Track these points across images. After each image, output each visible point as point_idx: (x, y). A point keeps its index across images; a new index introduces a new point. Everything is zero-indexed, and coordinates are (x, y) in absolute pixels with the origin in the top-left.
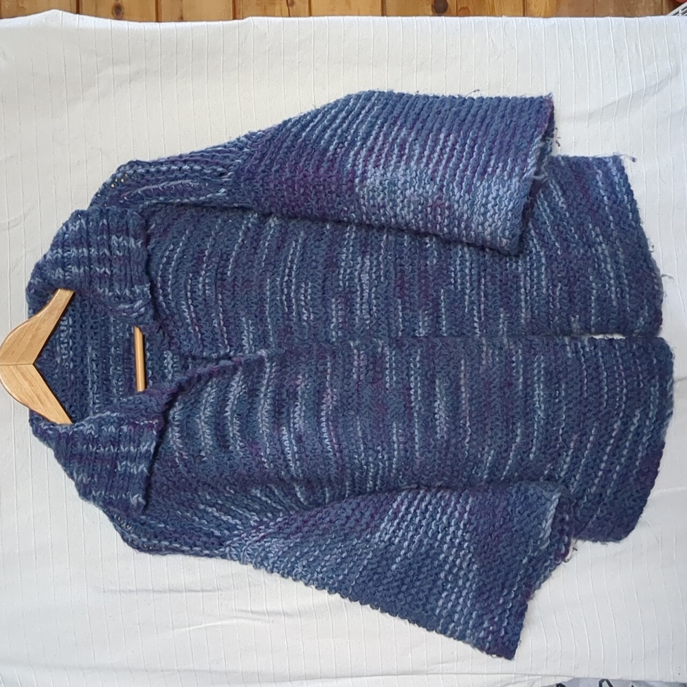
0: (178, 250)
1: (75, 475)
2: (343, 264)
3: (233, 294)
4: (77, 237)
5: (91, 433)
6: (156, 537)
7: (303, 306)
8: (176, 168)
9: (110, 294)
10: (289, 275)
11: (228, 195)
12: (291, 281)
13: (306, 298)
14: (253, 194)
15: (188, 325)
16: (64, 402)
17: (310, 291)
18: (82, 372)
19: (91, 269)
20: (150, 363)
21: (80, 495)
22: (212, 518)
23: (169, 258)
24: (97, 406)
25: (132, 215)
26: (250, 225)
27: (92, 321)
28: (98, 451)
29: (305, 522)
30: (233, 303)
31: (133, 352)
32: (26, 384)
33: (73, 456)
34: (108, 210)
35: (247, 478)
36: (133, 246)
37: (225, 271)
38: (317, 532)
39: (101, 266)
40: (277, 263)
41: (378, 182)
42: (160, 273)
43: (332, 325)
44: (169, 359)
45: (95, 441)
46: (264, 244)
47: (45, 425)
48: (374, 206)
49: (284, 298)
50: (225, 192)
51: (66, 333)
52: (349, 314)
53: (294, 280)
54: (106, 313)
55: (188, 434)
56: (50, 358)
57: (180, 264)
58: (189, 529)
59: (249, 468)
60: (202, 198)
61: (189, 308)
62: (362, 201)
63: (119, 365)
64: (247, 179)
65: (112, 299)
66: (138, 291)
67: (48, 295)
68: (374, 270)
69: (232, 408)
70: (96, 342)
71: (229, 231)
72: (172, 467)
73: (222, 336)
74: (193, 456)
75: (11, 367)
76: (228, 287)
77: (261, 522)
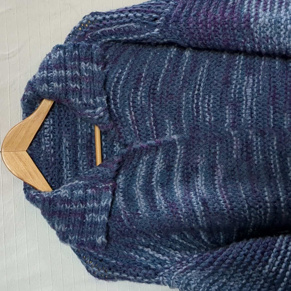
0: (124, 73)
1: (56, 226)
2: (234, 82)
3: (160, 103)
4: (58, 62)
5: (66, 196)
6: (110, 269)
7: (206, 112)
8: (124, 15)
9: (80, 102)
10: (199, 90)
11: (160, 33)
12: (200, 94)
13: (209, 105)
14: (178, 32)
15: (130, 125)
16: (47, 176)
17: (212, 101)
18: (59, 156)
19: (67, 85)
20: (105, 149)
21: (60, 240)
22: (148, 256)
23: (119, 79)
24: (69, 179)
25: (96, 48)
26: (172, 56)
27: (66, 121)
28: (71, 208)
29: (215, 258)
30: (160, 110)
31: (93, 142)
32: (21, 164)
33: (54, 213)
34: (79, 45)
35: (169, 229)
36: (96, 70)
37: (156, 88)
38: (223, 265)
39: (74, 83)
40: (191, 82)
41: (267, 20)
42: (112, 89)
43: (226, 125)
44: (117, 146)
45: (69, 202)
46: (182, 68)
47: (34, 192)
48: (264, 38)
49: (194, 106)
50: (158, 31)
51: (48, 130)
52: (237, 117)
53: (201, 94)
54: (75, 116)
55: (129, 198)
56: (37, 146)
57: (125, 82)
58: (133, 264)
59: (172, 222)
60: (142, 36)
61: (131, 113)
62: (255, 35)
63: (84, 151)
64: (174, 21)
65: (81, 106)
66: (98, 101)
67: (36, 103)
68: (255, 86)
69: (156, 179)
70: (68, 135)
71: (159, 60)
72: (119, 221)
73: (153, 132)
74: (133, 213)
75: (12, 152)
76: (158, 98)
77: (183, 259)
